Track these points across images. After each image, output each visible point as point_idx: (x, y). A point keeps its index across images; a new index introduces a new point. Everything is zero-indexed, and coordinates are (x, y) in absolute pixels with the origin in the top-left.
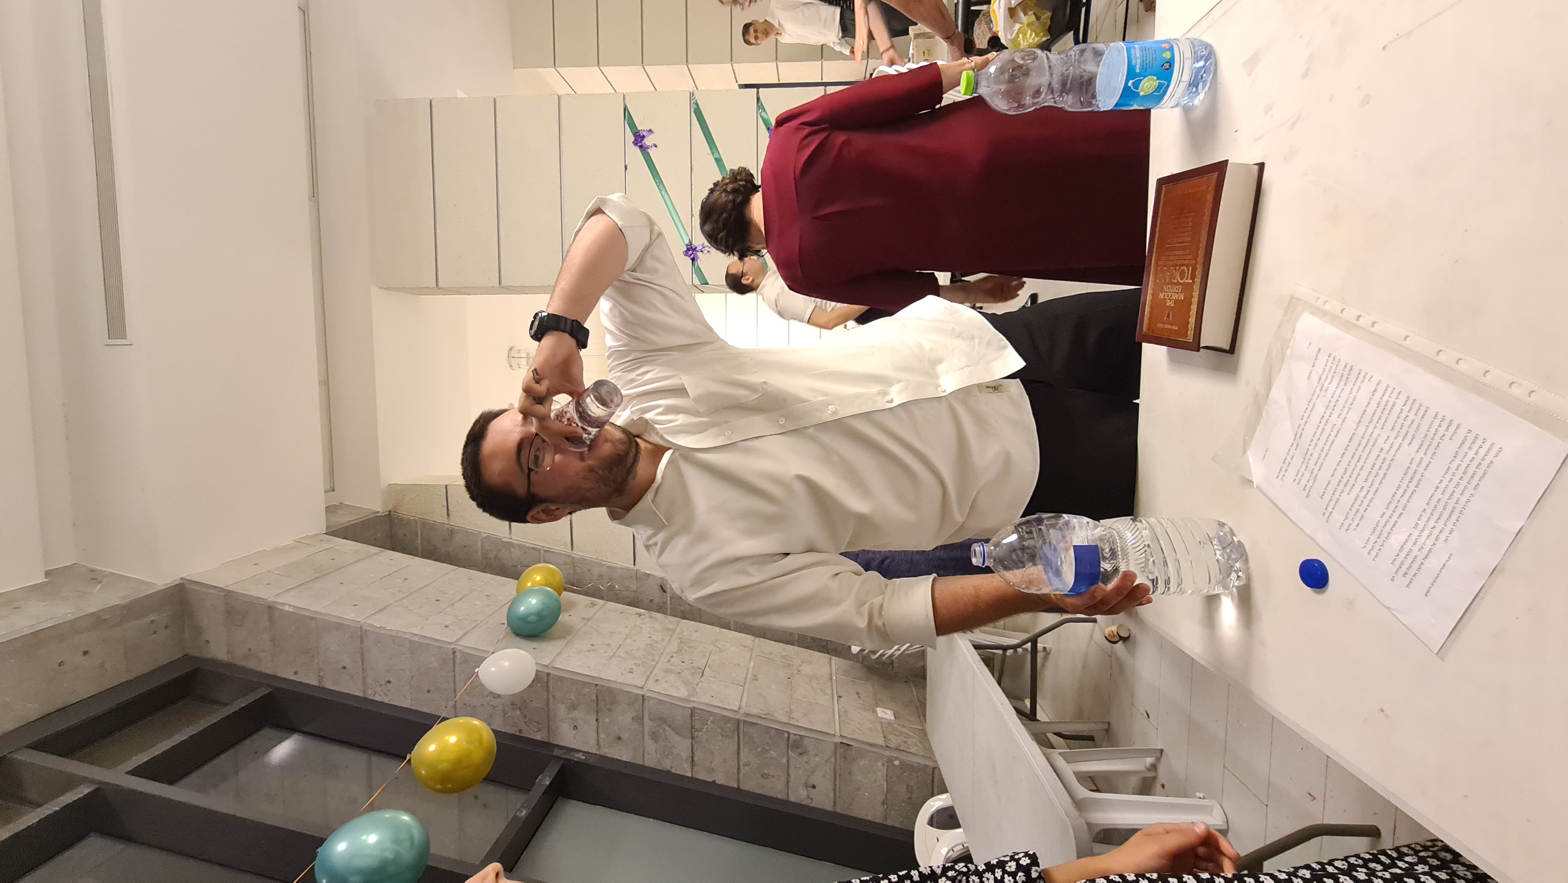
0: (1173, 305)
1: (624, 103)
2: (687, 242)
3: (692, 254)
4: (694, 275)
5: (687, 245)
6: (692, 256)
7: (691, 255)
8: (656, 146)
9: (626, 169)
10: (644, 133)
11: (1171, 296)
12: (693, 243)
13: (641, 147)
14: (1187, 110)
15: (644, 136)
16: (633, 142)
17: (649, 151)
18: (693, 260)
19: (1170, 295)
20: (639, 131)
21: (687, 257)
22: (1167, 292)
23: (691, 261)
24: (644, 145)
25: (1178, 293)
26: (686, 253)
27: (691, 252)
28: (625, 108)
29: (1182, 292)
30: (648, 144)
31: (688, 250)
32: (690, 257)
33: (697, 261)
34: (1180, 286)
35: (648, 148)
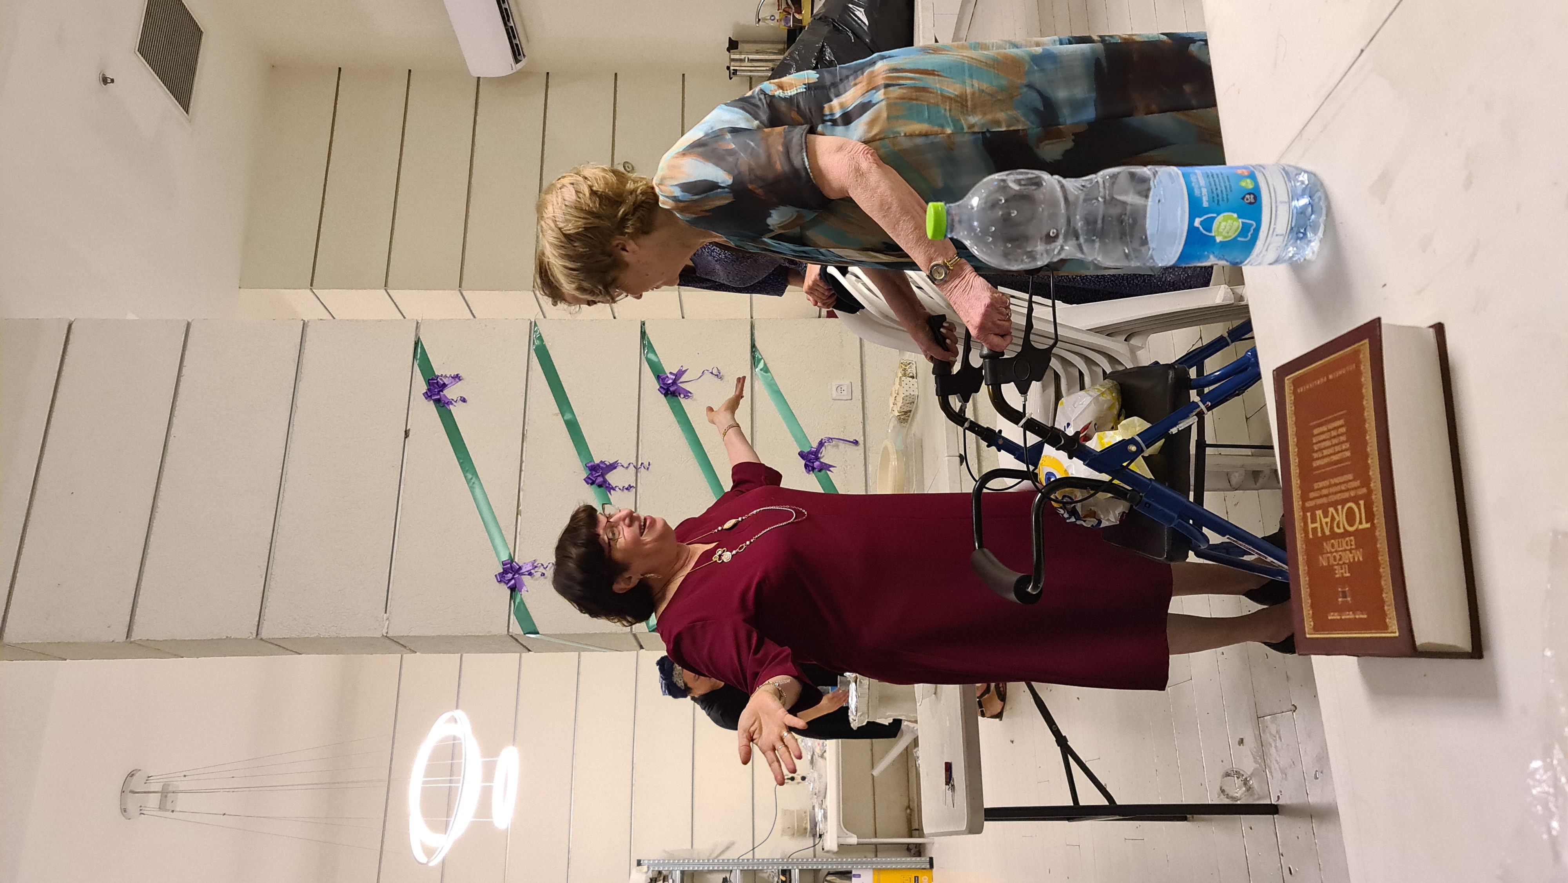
0: (1348, 575)
1: (416, 335)
2: (505, 557)
3: (512, 578)
4: (512, 616)
5: (504, 564)
6: (513, 582)
7: (510, 580)
8: (464, 400)
9: (407, 434)
10: (446, 381)
11: (1340, 560)
12: (516, 560)
13: (438, 402)
14: (1297, 268)
15: (444, 386)
16: (426, 395)
17: (451, 406)
18: (513, 589)
19: (1338, 557)
20: (439, 376)
21: (503, 584)
22: (1331, 553)
23: (509, 592)
24: (443, 399)
25: (1350, 550)
26: (501, 578)
27: (510, 576)
28: (417, 343)
29: (1356, 549)
30: (450, 397)
31: (505, 572)
32: (507, 584)
33: (521, 591)
34: (1352, 538)
35: (449, 403)
